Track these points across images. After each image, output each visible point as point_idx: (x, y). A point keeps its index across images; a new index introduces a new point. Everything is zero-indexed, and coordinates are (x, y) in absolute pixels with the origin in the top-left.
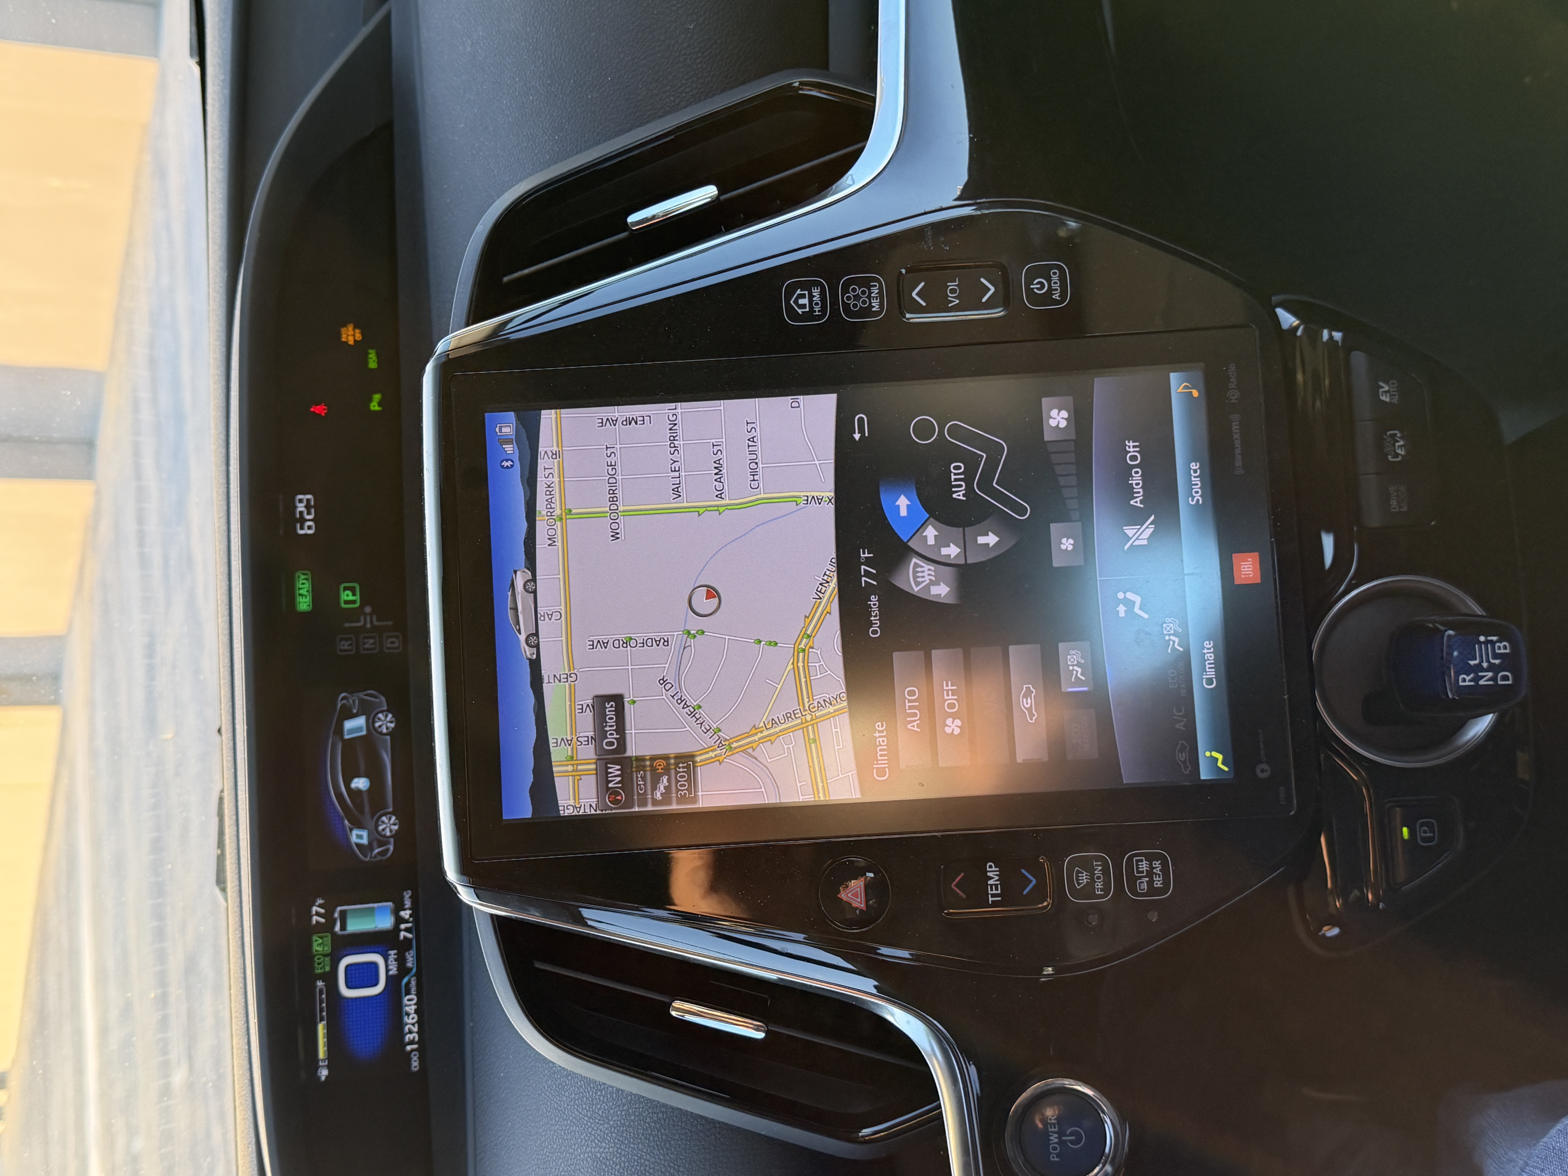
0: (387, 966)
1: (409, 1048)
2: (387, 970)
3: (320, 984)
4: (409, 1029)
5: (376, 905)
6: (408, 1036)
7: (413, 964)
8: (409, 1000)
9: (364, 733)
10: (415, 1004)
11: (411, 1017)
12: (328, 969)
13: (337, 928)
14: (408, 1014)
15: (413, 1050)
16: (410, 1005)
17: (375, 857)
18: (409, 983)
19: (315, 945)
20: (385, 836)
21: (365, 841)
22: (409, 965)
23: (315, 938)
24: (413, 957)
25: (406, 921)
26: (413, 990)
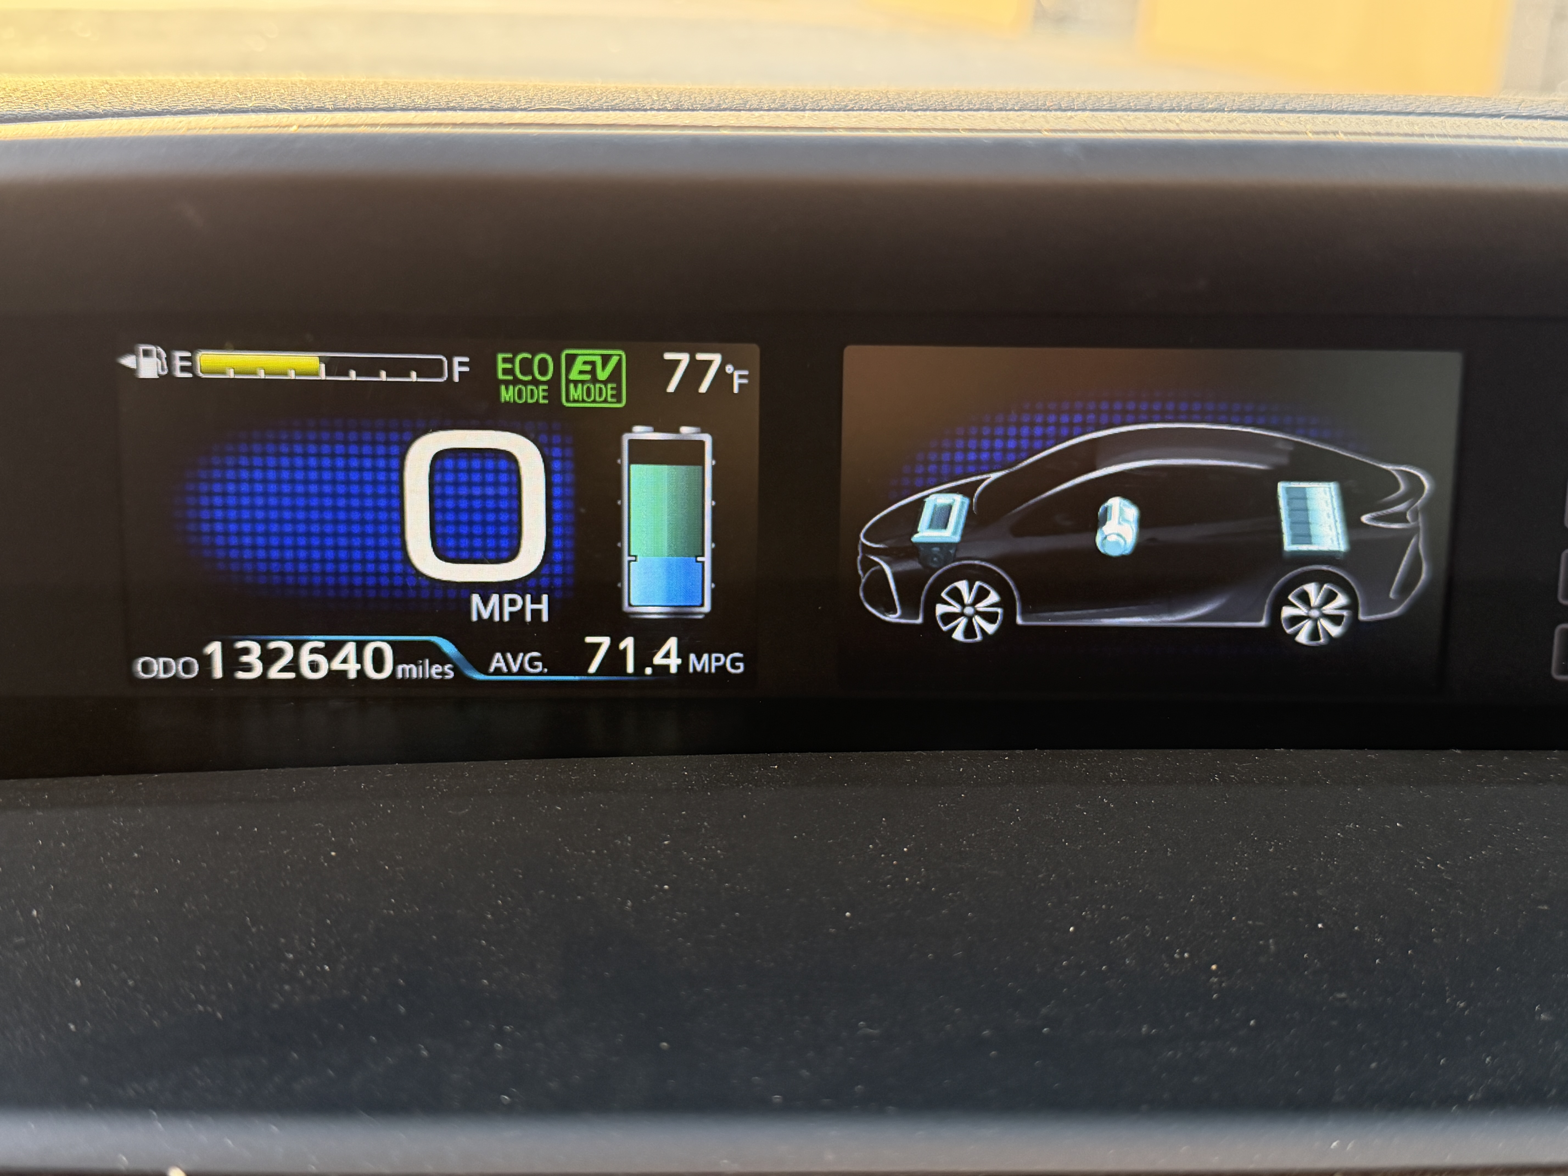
0: (502, 587)
1: (215, 649)
2: (486, 589)
3: (459, 366)
4: (279, 653)
5: (707, 559)
6: (256, 648)
7: (498, 671)
8: (378, 656)
9: (1288, 546)
10: (361, 673)
11: (321, 659)
12: (507, 395)
13: (642, 432)
14: (330, 651)
15: (206, 662)
16: (360, 659)
17: (868, 564)
18: (440, 658)
19: (595, 355)
20: (935, 598)
21: (924, 534)
22: (497, 661)
23: (618, 355)
24: (522, 671)
25: (644, 657)
26: (413, 671)
